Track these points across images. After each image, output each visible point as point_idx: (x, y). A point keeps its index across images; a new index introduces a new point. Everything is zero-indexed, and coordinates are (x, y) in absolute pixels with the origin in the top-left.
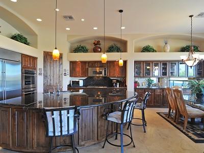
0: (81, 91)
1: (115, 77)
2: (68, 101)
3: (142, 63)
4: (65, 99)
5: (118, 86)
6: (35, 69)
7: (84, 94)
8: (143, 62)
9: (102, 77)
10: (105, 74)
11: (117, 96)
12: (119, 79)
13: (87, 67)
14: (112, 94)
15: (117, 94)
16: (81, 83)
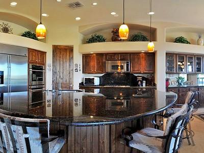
0: (97, 91)
1: (140, 73)
2: (80, 103)
3: (175, 56)
4: (76, 100)
5: (144, 85)
6: (44, 64)
7: (101, 95)
8: (176, 54)
9: (124, 73)
10: (128, 70)
11: (143, 97)
12: (145, 76)
13: (104, 60)
14: (136, 95)
15: (143, 95)
16: (97, 82)
